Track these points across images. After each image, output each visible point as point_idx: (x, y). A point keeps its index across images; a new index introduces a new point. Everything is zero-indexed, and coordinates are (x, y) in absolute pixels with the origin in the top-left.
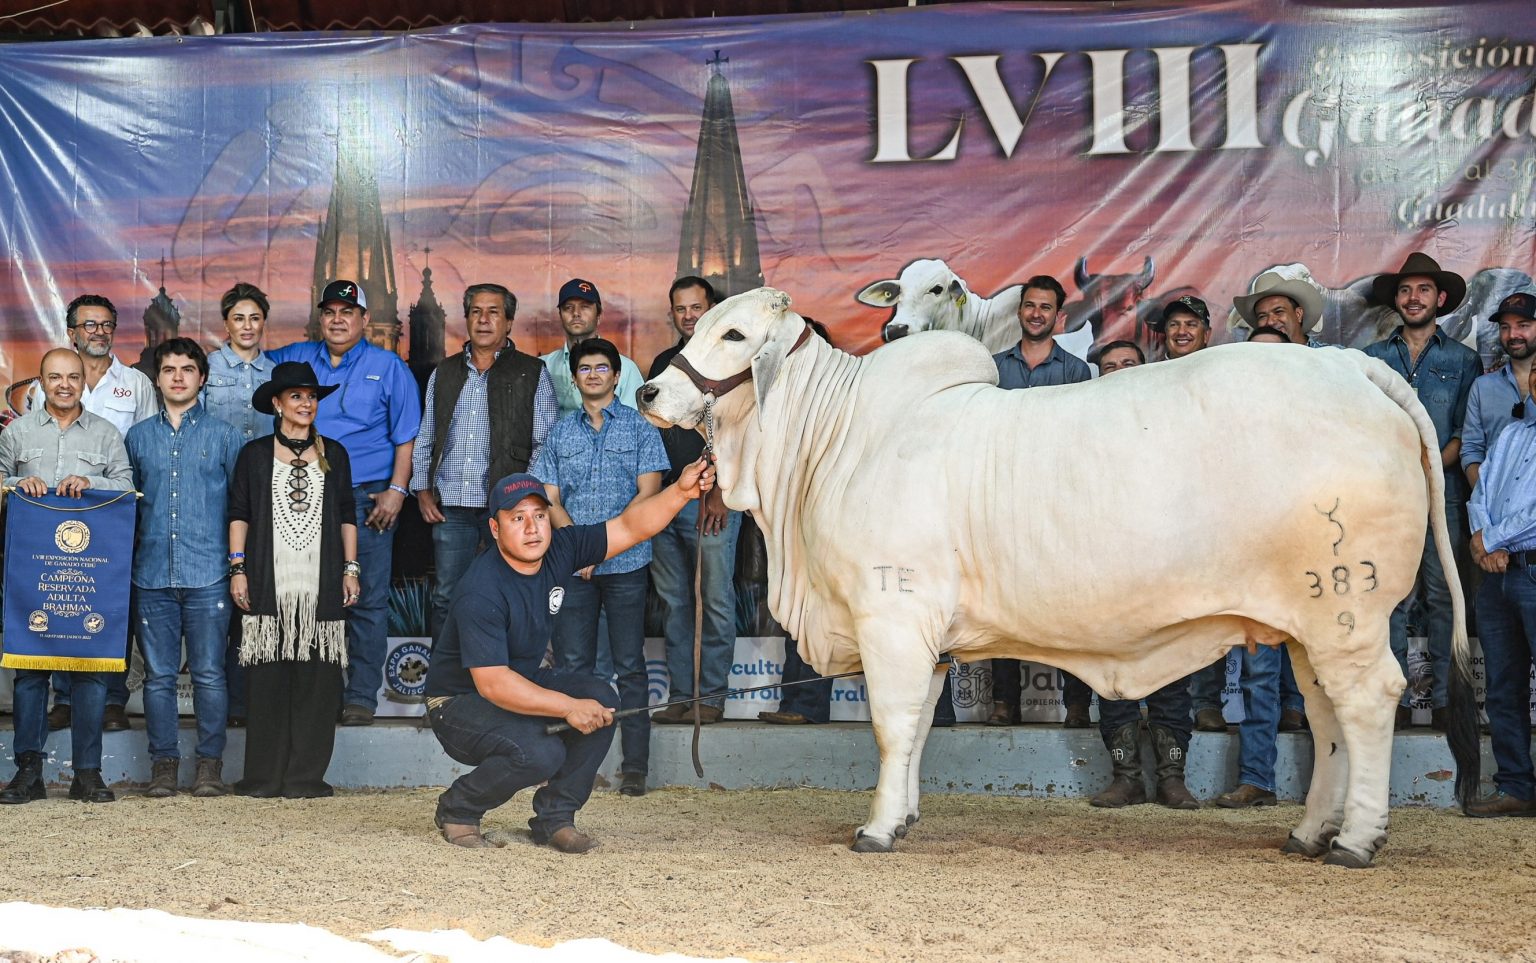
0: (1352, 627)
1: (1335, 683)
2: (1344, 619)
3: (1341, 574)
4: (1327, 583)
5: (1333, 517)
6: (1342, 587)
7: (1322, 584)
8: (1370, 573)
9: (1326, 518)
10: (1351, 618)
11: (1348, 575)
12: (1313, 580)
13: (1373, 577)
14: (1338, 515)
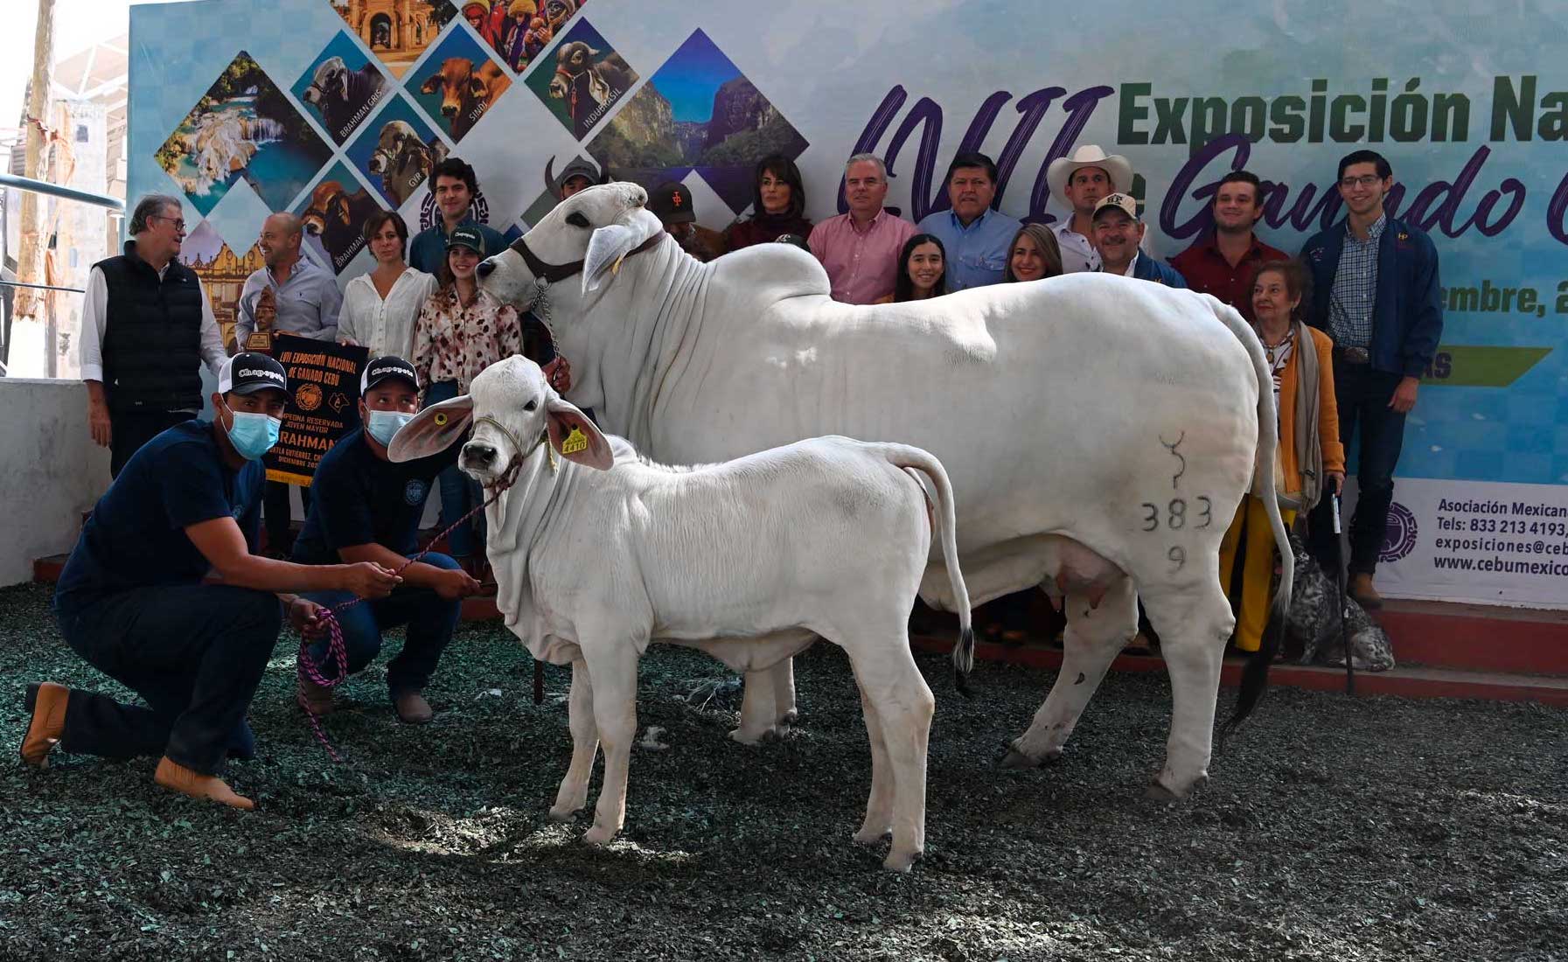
0: (1183, 562)
1: (1162, 619)
2: (1176, 554)
3: (1178, 507)
4: (1163, 517)
5: (1176, 450)
6: (1177, 521)
7: (1159, 518)
8: (1205, 509)
9: (1170, 451)
10: (1182, 554)
11: (1184, 509)
12: (1149, 512)
13: (1208, 512)
14: (1180, 450)
